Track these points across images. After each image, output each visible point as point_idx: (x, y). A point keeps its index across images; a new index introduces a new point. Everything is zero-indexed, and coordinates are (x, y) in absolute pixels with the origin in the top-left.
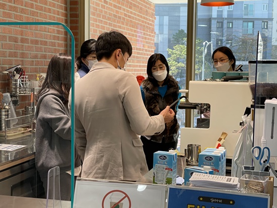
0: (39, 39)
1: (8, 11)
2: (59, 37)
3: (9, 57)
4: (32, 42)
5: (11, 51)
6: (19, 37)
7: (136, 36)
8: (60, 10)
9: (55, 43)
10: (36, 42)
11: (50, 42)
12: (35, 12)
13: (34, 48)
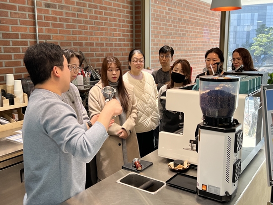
0: (105, 42)
1: (71, 24)
4: (97, 44)
6: (84, 42)
7: (202, 33)
8: (126, 19)
9: (121, 44)
10: (102, 45)
11: (115, 43)
12: (100, 22)
13: (100, 50)
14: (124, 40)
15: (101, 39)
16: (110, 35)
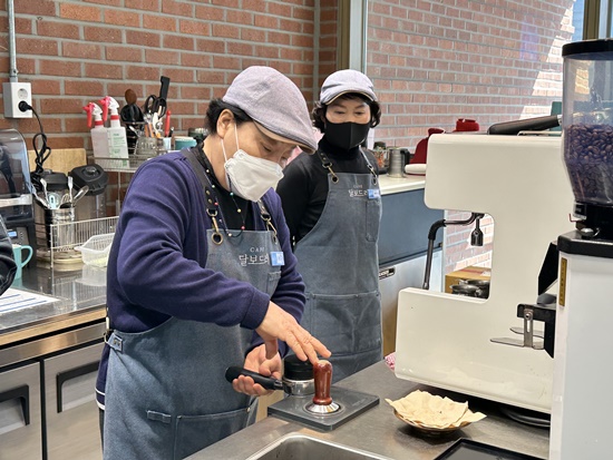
0: (226, 40)
2: (287, 35)
3: (130, 78)
4: (203, 45)
5: (137, 64)
6: (162, 34)
7: (517, 36)
9: (276, 49)
10: (218, 47)
11: (259, 47)
13: (211, 61)
14: (286, 39)
15: (217, 31)
16: (245, 19)
